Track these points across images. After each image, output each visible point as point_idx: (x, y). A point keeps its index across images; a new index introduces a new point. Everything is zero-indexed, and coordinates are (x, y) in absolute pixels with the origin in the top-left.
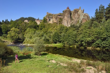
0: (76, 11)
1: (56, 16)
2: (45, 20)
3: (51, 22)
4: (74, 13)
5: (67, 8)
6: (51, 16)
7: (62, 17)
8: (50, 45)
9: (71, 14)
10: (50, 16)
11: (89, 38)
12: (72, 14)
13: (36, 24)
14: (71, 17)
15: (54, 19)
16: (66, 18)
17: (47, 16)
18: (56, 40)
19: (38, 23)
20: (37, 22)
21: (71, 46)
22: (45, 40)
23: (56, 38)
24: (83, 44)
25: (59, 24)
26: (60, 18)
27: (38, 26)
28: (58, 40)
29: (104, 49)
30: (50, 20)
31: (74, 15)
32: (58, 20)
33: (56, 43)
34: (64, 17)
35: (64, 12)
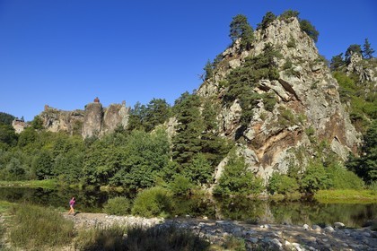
0: (115, 109)
1: (67, 115)
2: (37, 123)
3: (53, 129)
4: (109, 112)
5: (95, 101)
6: (54, 116)
7: (82, 119)
8: (23, 184)
9: (103, 114)
10: (52, 114)
11: (102, 167)
12: (106, 114)
13: (10, 131)
14: (102, 121)
15: (62, 123)
16: (90, 121)
17: (44, 113)
18: (42, 171)
19: (19, 129)
20: (15, 127)
21: (72, 186)
22: (12, 171)
23: (43, 168)
24: (91, 179)
25: (74, 134)
26: (77, 121)
27: (16, 137)
28: (47, 171)
29: (128, 190)
30: (51, 123)
31: (110, 117)
32: (72, 125)
33: (41, 178)
34: (86, 120)
35: (89, 108)
